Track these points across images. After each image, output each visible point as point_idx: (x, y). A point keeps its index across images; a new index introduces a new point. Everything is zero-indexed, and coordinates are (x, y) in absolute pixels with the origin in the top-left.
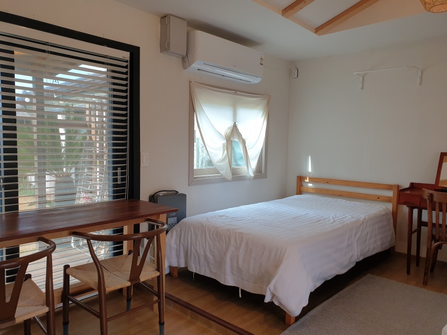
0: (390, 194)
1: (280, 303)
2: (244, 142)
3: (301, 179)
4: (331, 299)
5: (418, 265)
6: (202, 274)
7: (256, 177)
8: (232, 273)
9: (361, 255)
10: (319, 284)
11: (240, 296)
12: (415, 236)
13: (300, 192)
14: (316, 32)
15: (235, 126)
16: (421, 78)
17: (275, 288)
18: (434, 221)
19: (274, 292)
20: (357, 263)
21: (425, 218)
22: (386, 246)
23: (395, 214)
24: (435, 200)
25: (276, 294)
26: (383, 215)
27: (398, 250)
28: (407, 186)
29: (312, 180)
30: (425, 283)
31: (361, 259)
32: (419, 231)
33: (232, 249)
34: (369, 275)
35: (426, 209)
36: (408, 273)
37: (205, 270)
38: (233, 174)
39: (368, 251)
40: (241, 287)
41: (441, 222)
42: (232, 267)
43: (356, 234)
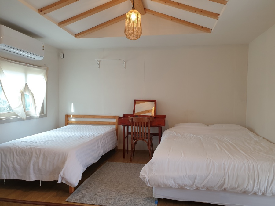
0: (114, 120)
1: (67, 181)
2: (33, 95)
3: (67, 116)
4: (91, 177)
5: (127, 154)
6: (11, 178)
7: (41, 117)
8: (35, 173)
9: (103, 152)
10: (85, 169)
11: (41, 185)
12: (126, 139)
13: (67, 124)
14: (75, 37)
15: (26, 85)
16: (125, 65)
17: (64, 174)
18: (134, 132)
19: (63, 176)
20: (102, 156)
21: (130, 131)
22: (114, 147)
23: (117, 130)
24: (134, 121)
25: (65, 177)
26: (112, 131)
27: (119, 148)
28: (122, 116)
29: (74, 116)
30: (131, 161)
31: (103, 154)
32: (128, 137)
33: (34, 159)
34: (107, 162)
35: (130, 126)
36: (124, 158)
37: (14, 176)
38: (27, 115)
39: (106, 150)
40: (40, 180)
41: (136, 132)
42: (34, 170)
43: (101, 141)
